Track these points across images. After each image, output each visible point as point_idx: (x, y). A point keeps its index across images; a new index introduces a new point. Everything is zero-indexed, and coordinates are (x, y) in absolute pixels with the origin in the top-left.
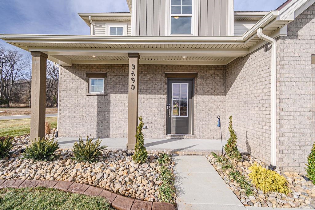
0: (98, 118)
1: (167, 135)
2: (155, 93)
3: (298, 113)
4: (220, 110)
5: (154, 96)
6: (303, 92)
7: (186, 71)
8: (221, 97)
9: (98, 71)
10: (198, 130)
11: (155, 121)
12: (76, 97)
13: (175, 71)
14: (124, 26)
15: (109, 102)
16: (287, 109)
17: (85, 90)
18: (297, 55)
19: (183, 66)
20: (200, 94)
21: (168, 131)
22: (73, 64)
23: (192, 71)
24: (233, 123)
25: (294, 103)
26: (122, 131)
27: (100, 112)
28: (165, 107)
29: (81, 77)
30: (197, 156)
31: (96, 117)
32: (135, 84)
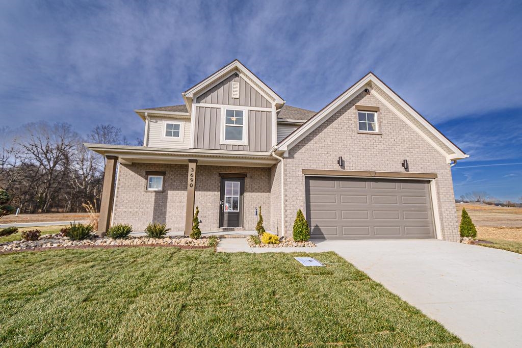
0: (154, 213)
1: (219, 227)
2: (210, 191)
3: (295, 203)
4: (266, 205)
5: (209, 193)
6: (298, 190)
7: (237, 172)
8: (266, 194)
9: (158, 170)
10: (247, 223)
11: (209, 215)
12: (134, 193)
13: (228, 172)
14: (181, 124)
15: (166, 198)
16: (289, 200)
17: (143, 187)
18: (294, 168)
19: (235, 167)
20: (249, 192)
21: (221, 225)
22: (133, 163)
23: (242, 172)
24: (261, 211)
25: (293, 196)
26: (177, 225)
27: (158, 208)
28: (218, 203)
29: (140, 175)
30: (239, 239)
31: (153, 212)
32: (193, 183)
